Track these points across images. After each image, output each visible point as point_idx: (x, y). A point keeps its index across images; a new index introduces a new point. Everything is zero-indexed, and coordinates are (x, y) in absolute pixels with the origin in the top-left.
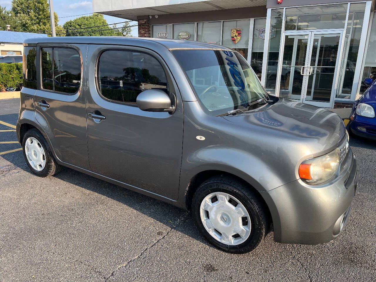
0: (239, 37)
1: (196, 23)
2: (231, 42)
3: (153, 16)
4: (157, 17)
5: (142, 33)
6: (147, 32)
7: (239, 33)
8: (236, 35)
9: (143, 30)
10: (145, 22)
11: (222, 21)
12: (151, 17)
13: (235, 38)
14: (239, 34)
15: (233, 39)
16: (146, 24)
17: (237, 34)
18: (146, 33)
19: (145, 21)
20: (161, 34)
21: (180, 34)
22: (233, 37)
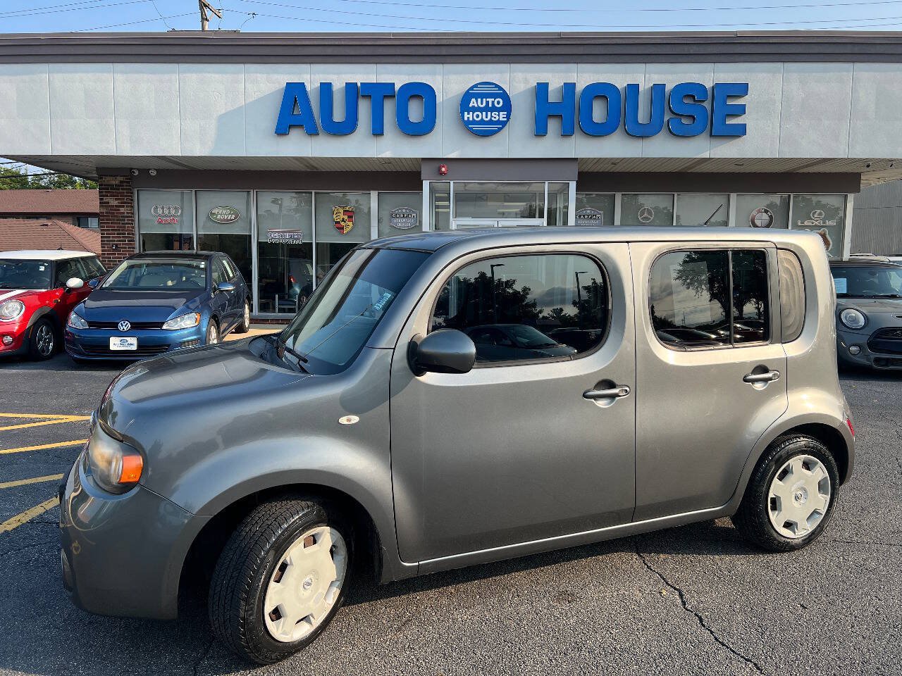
0: (350, 224)
1: (253, 193)
2: (335, 232)
3: (144, 172)
4: (154, 173)
5: (113, 206)
6: (125, 203)
7: (350, 215)
8: (343, 219)
9: (116, 199)
10: (121, 182)
11: (313, 192)
12: (137, 173)
13: (342, 223)
14: (350, 217)
15: (339, 225)
16: (123, 186)
17: (346, 217)
18: (123, 207)
19: (121, 179)
20: (163, 208)
21: (215, 211)
22: (337, 223)
